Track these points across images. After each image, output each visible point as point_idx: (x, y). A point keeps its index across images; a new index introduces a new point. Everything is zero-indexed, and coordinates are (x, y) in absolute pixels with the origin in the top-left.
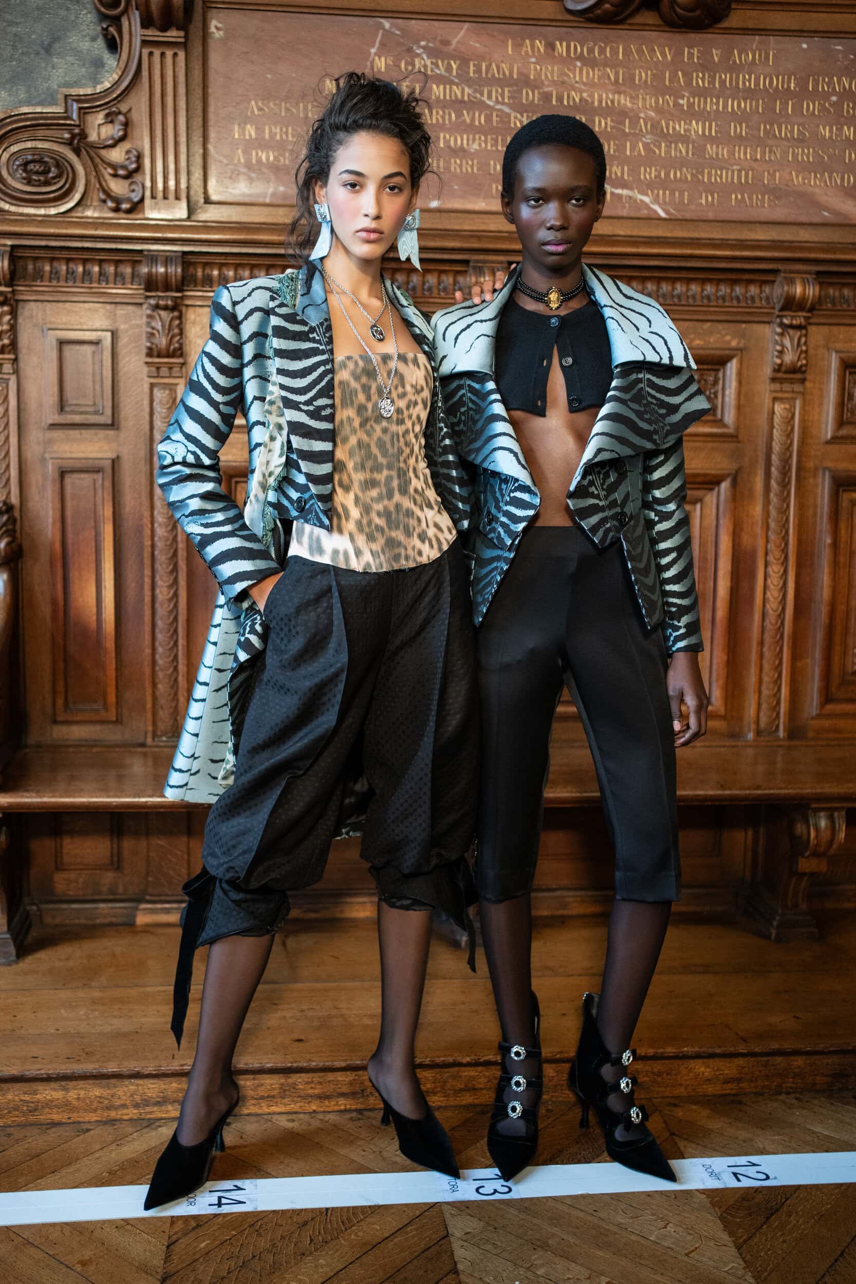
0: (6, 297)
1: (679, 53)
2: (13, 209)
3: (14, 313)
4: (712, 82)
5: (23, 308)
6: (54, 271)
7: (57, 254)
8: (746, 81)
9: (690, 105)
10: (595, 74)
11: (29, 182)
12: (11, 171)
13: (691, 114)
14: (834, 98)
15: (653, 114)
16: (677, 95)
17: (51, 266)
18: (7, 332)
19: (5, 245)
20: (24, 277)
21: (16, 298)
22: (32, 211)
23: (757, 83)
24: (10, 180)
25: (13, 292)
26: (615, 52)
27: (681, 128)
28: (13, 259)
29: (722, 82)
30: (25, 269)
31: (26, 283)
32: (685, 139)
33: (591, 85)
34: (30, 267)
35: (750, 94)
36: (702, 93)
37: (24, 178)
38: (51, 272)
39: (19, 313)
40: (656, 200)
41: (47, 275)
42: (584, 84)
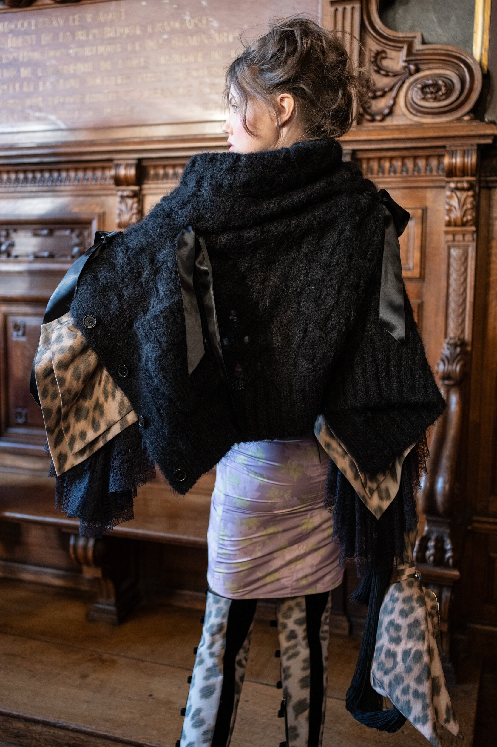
1: (67, 20)
4: (88, 35)
8: (109, 33)
9: (76, 53)
10: (20, 41)
13: (77, 59)
14: (165, 36)
15: (54, 62)
16: (67, 47)
23: (116, 33)
26: (30, 24)
27: (71, 69)
29: (94, 35)
32: (74, 76)
33: (17, 48)
35: (112, 41)
36: (81, 45)
40: (59, 118)
42: (15, 48)
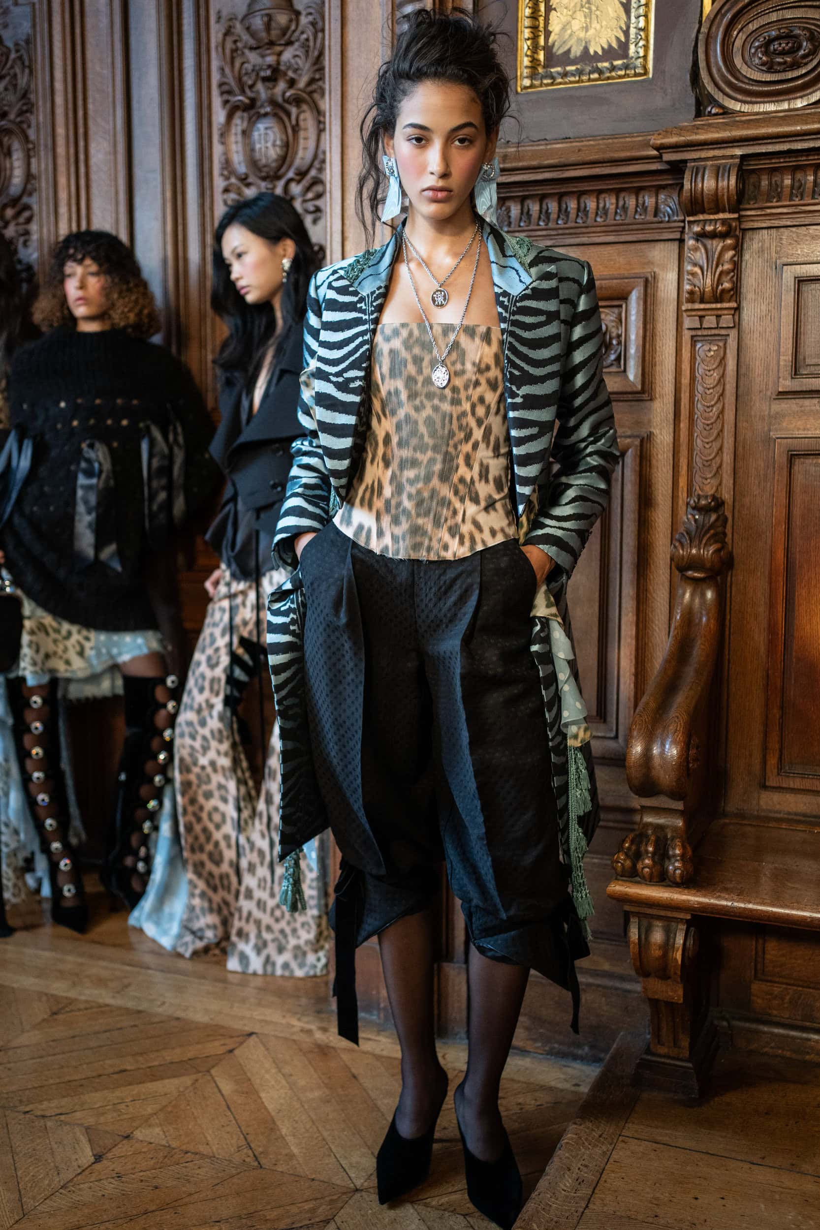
0: (730, 226)
2: (746, 108)
3: (738, 248)
5: (752, 239)
6: (797, 184)
7: (803, 161)
11: (770, 68)
12: (747, 57)
17: (793, 179)
18: (728, 272)
19: (732, 157)
20: (755, 199)
21: (743, 226)
22: (771, 107)
24: (745, 70)
25: (739, 219)
28: (743, 174)
30: (757, 186)
31: (756, 206)
34: (765, 183)
37: (763, 64)
38: (792, 187)
39: (745, 246)
41: (787, 191)
